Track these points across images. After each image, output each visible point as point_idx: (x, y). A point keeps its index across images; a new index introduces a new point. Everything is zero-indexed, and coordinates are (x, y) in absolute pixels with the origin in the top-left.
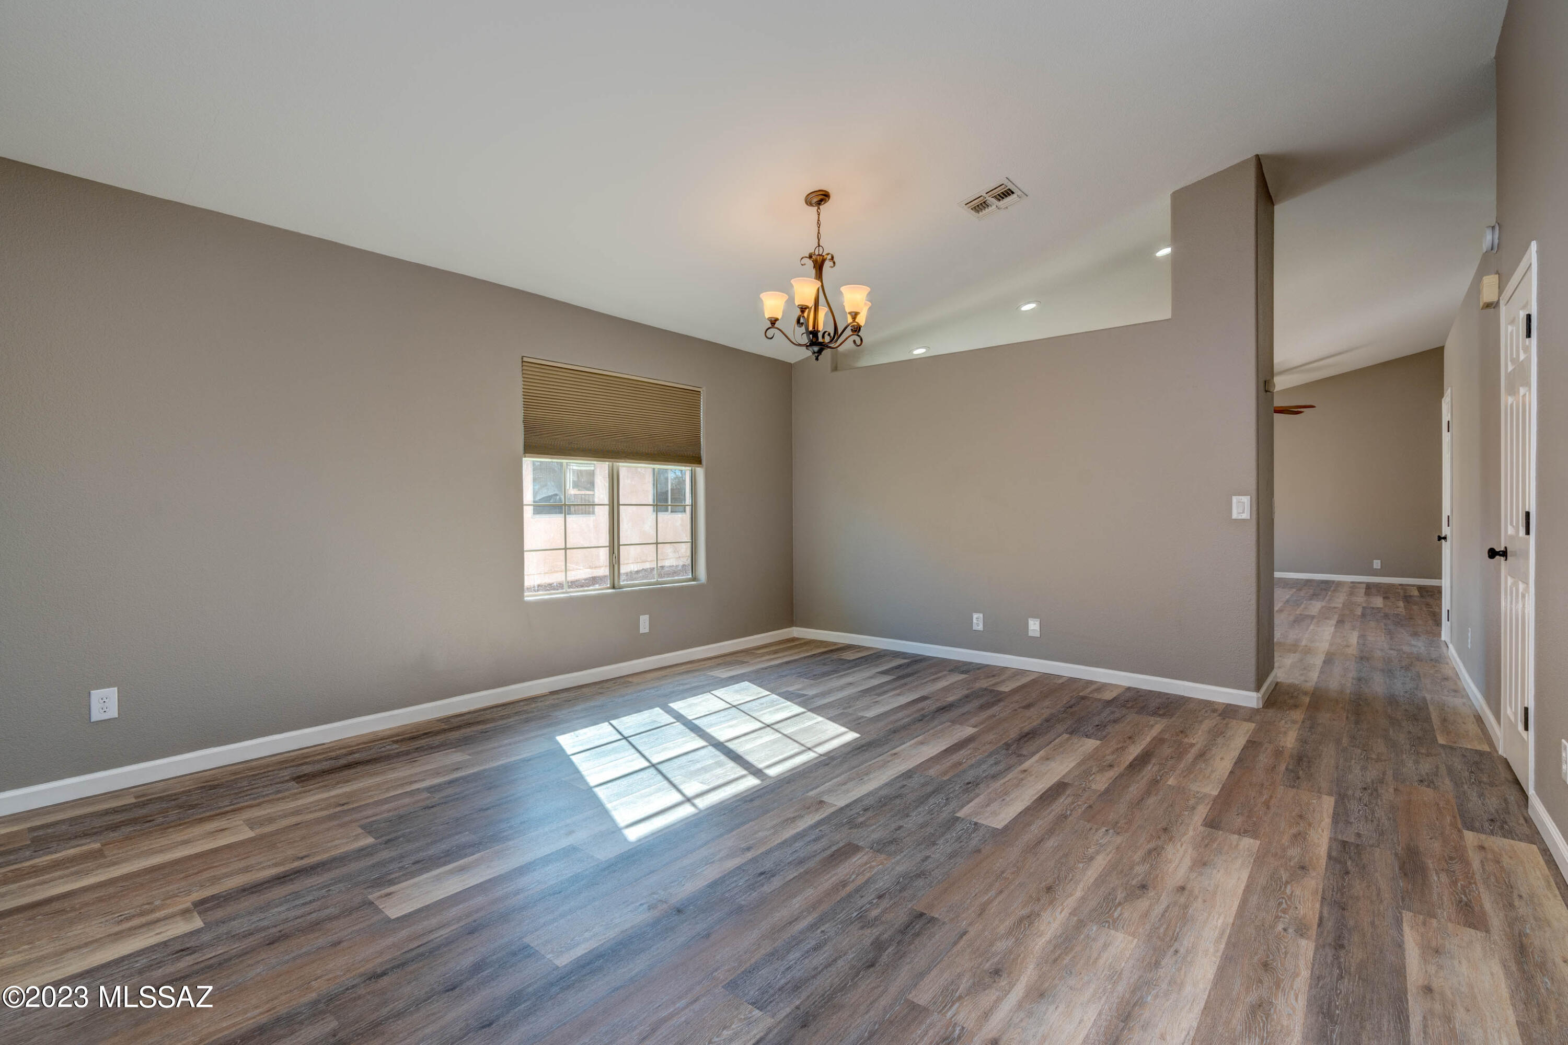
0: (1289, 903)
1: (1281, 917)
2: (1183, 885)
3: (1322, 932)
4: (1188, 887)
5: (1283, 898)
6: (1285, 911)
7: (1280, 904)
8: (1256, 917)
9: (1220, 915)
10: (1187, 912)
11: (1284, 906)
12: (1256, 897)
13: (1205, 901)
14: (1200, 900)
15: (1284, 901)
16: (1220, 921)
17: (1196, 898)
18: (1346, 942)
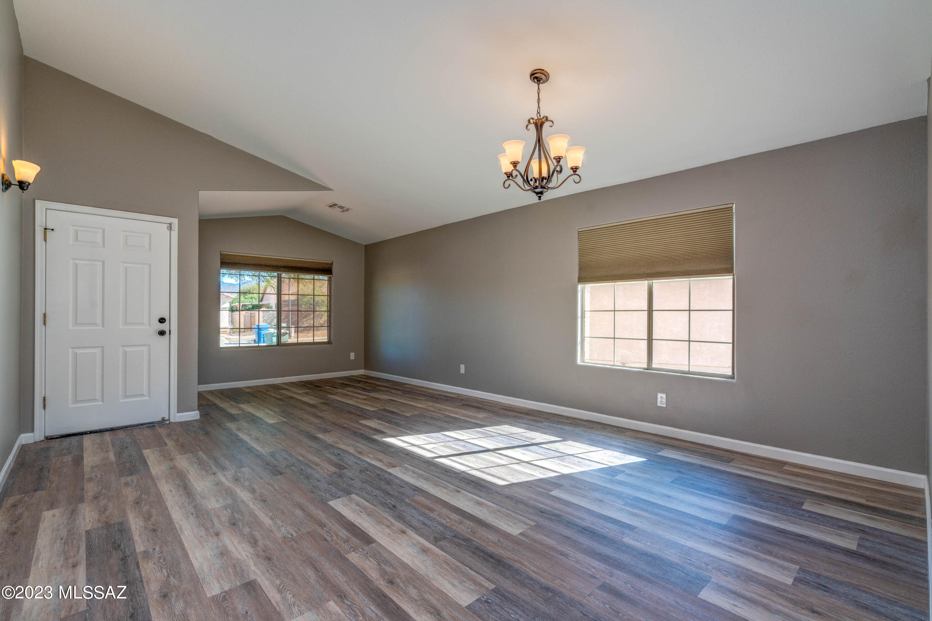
0: (160, 564)
1: (160, 554)
2: (219, 537)
3: (135, 560)
4: (216, 538)
5: (165, 565)
6: (160, 558)
7: (164, 560)
8: (172, 546)
9: (189, 536)
10: (204, 528)
11: (162, 561)
12: (179, 555)
13: (201, 536)
14: (204, 535)
15: (163, 563)
16: (186, 533)
17: (207, 535)
18: (121, 563)
